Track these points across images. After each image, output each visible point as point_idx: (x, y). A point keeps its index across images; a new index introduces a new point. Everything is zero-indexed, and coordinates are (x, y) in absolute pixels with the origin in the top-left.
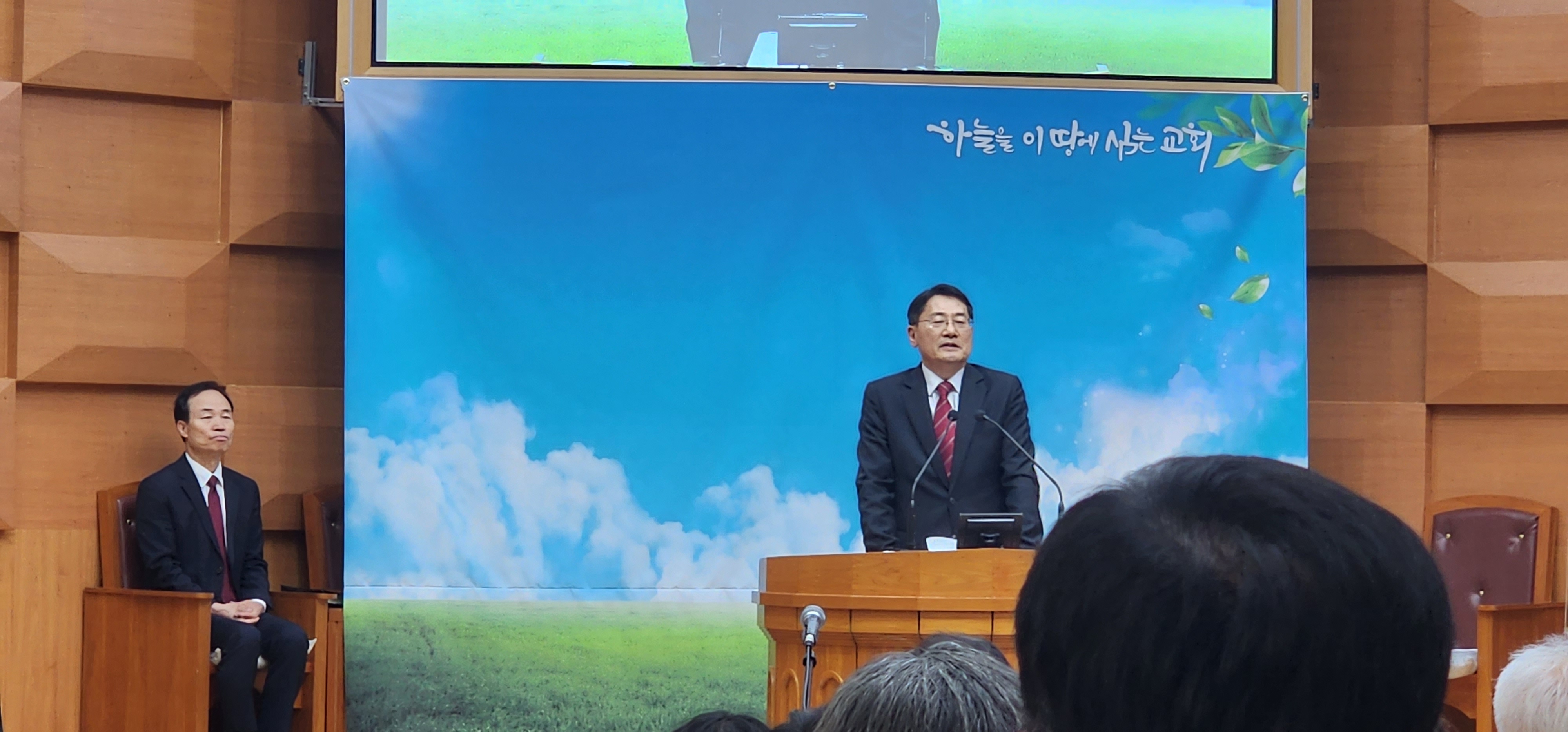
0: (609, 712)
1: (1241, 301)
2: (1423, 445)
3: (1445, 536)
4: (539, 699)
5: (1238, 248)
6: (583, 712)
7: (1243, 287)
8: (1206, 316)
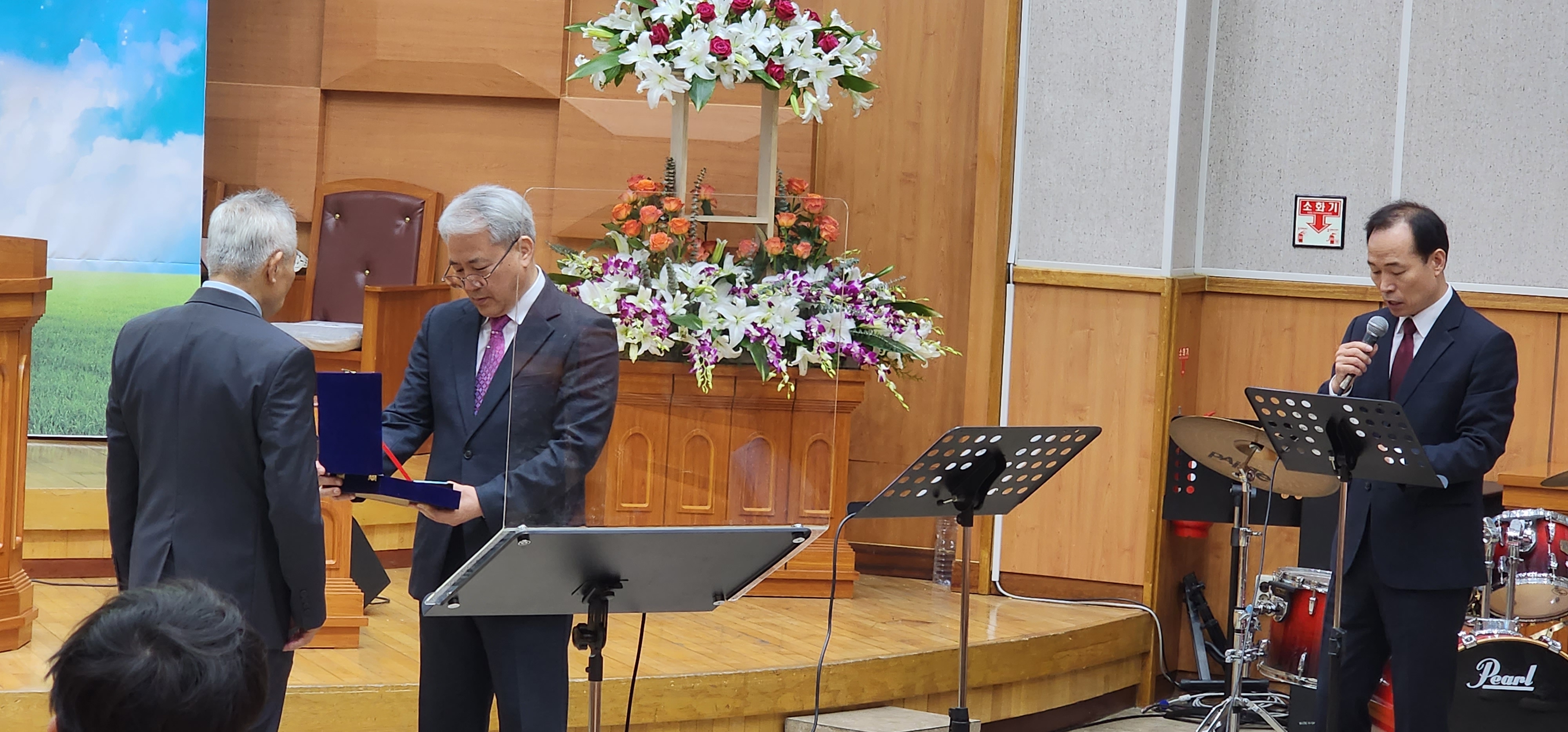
2: (317, 128)
3: (334, 216)
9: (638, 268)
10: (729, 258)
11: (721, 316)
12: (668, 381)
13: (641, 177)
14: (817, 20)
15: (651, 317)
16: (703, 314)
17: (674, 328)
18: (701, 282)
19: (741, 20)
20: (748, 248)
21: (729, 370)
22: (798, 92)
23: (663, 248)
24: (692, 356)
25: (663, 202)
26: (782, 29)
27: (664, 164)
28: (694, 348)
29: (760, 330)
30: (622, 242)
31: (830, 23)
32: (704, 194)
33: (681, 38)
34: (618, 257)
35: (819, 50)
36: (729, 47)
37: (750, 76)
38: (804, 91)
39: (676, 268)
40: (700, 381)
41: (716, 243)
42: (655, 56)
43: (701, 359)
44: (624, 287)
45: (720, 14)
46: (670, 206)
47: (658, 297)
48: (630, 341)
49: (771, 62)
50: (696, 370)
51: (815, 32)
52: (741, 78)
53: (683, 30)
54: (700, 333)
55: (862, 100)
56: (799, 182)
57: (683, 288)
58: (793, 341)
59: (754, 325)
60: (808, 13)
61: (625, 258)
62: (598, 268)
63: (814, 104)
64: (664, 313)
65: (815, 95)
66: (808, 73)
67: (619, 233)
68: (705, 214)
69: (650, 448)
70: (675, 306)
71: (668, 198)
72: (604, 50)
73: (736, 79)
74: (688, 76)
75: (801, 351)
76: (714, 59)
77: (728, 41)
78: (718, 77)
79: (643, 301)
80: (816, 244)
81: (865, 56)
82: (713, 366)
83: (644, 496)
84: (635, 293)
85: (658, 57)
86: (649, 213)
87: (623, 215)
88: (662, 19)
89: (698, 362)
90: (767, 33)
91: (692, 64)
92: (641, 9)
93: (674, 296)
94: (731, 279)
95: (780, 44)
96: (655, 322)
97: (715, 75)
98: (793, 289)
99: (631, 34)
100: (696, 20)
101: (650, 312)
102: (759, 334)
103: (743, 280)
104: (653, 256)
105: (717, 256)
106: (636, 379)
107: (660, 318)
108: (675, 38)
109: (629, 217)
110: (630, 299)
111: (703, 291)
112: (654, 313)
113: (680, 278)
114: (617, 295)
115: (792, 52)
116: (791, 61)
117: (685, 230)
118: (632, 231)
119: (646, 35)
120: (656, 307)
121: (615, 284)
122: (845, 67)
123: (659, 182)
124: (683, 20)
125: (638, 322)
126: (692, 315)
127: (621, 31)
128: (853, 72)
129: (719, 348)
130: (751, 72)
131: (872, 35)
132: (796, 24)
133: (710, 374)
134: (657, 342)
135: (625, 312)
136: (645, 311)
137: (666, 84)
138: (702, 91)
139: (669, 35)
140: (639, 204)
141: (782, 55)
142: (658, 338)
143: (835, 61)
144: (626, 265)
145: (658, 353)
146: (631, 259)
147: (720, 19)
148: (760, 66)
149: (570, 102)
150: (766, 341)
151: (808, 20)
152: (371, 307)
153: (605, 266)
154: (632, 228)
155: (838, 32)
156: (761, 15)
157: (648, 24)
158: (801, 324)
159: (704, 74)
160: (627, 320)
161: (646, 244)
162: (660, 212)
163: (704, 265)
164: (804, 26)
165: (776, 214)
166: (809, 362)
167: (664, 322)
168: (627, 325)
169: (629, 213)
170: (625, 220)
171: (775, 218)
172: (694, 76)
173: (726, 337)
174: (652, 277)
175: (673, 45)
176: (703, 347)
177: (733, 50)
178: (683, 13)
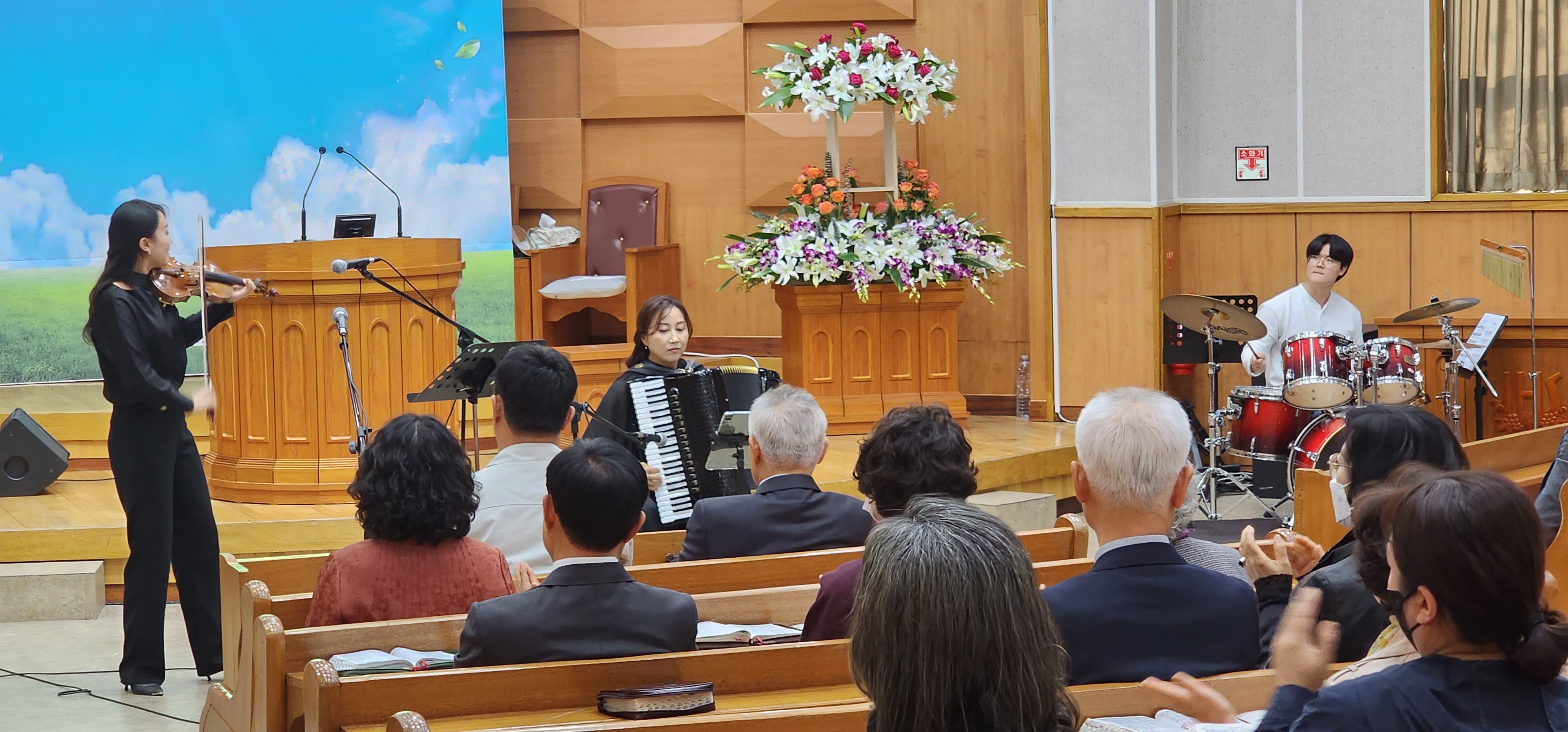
0: (62, 340)
1: (462, 57)
2: (580, 145)
3: (596, 203)
4: (14, 335)
5: (459, 23)
6: (45, 340)
7: (463, 49)
8: (439, 68)
9: (814, 226)
10: (870, 215)
11: (868, 253)
12: (839, 297)
13: (809, 167)
14: (916, 56)
15: (825, 257)
16: (856, 252)
17: (840, 263)
18: (855, 232)
19: (867, 61)
20: (883, 207)
21: (878, 287)
22: (907, 104)
23: (829, 212)
24: (853, 280)
25: (826, 181)
26: (894, 64)
27: (824, 156)
28: (854, 275)
29: (895, 260)
30: (800, 209)
31: (924, 57)
32: (851, 174)
33: (829, 75)
34: (800, 219)
35: (919, 76)
36: (861, 79)
37: (876, 97)
38: (911, 103)
39: (838, 224)
40: (860, 295)
41: (861, 205)
42: (814, 88)
43: (860, 282)
44: (805, 238)
45: (853, 57)
46: (831, 183)
47: (828, 243)
48: (813, 273)
49: (889, 87)
50: (856, 290)
51: (915, 65)
52: (870, 99)
53: (830, 69)
54: (856, 264)
55: (948, 106)
56: (911, 162)
57: (844, 236)
58: (916, 266)
59: (891, 257)
60: (910, 53)
61: (804, 220)
62: (787, 228)
63: (918, 111)
64: (833, 253)
65: (918, 105)
66: (911, 92)
67: (798, 203)
68: (852, 187)
69: (830, 342)
70: (840, 249)
71: (829, 179)
72: (779, 86)
73: (867, 99)
74: (836, 99)
75: (922, 272)
76: (851, 88)
77: (860, 75)
78: (856, 99)
79: (819, 246)
80: (927, 202)
81: (947, 77)
82: (868, 286)
83: (828, 372)
84: (813, 242)
85: (816, 88)
86: (818, 190)
87: (801, 190)
88: (816, 64)
89: (858, 283)
90: (885, 68)
91: (838, 91)
92: (803, 58)
93: (839, 242)
94: (873, 228)
95: (894, 75)
96: (828, 260)
97: (853, 98)
98: (914, 232)
99: (797, 75)
100: (838, 63)
101: (824, 253)
102: (894, 263)
103: (881, 229)
104: (822, 217)
105: (862, 215)
106: (818, 297)
107: (831, 256)
108: (826, 76)
109: (805, 192)
110: (810, 246)
111: (857, 237)
112: (827, 254)
113: (842, 230)
114: (802, 244)
115: (902, 78)
116: (902, 83)
117: (842, 199)
118: (807, 202)
119: (807, 75)
120: (828, 250)
121: (800, 237)
122: (937, 86)
123: (821, 168)
124: (830, 63)
125: (817, 260)
126: (851, 253)
127: (789, 73)
128: (943, 89)
129: (870, 274)
130: (877, 94)
131: (952, 63)
132: (902, 60)
133: (866, 291)
134: (830, 272)
135: (808, 255)
136: (821, 253)
137: (823, 106)
138: (845, 108)
139: (821, 73)
140: (809, 182)
141: (895, 81)
142: (831, 270)
143: (930, 83)
144: (805, 224)
145: (831, 280)
146: (809, 220)
147: (854, 61)
148: (882, 90)
149: (752, 117)
150: (899, 267)
151: (910, 56)
152: (630, 263)
153: (792, 226)
154: (807, 199)
155: (930, 63)
156: (880, 56)
157: (807, 68)
158: (921, 254)
159: (846, 97)
160: (810, 258)
161: (817, 209)
162: (825, 188)
163: (855, 221)
164: (908, 61)
165: (899, 183)
166: (928, 279)
167: (834, 259)
168: (810, 263)
169: (804, 190)
170: (801, 195)
171: (899, 187)
172: (840, 100)
173: (873, 266)
174: (823, 230)
175: (826, 80)
176: (860, 274)
177: (864, 81)
178: (830, 59)
